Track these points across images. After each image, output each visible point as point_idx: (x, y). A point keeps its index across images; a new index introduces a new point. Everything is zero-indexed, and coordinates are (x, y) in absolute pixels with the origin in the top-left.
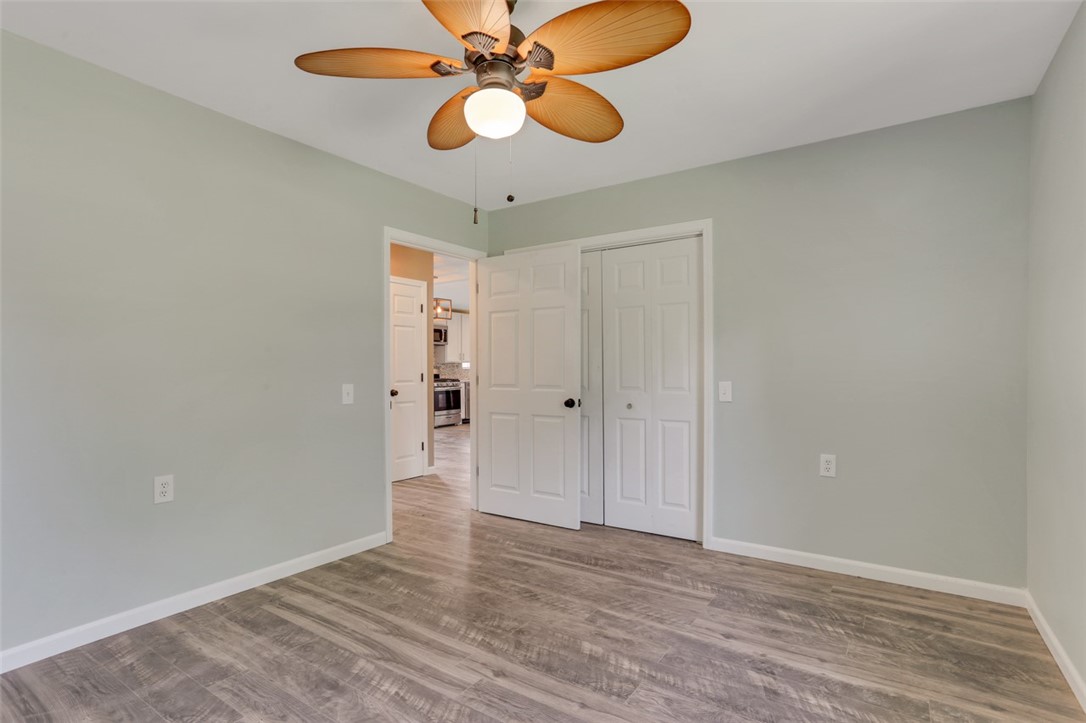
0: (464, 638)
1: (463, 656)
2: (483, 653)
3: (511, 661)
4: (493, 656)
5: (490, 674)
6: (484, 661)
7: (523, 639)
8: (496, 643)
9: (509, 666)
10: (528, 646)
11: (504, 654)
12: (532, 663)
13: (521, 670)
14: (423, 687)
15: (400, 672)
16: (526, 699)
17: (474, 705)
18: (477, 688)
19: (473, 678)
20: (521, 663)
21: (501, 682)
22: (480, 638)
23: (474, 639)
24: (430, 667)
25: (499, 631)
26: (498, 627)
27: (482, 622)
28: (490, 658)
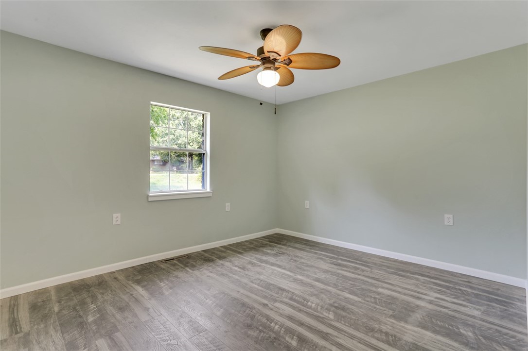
0: (282, 326)
1: (281, 315)
2: (271, 315)
3: (259, 310)
4: (267, 314)
5: (270, 305)
6: (272, 311)
7: (249, 322)
8: (264, 320)
9: (260, 308)
10: (248, 316)
11: (261, 314)
12: (250, 308)
13: (256, 305)
14: (298, 303)
15: (310, 310)
16: (258, 296)
17: (277, 295)
18: (275, 301)
19: (277, 304)
20: (255, 308)
21: (266, 302)
22: (273, 324)
23: (276, 324)
24: (297, 311)
25: (261, 328)
26: (261, 331)
27: (270, 337)
28: (268, 312)
